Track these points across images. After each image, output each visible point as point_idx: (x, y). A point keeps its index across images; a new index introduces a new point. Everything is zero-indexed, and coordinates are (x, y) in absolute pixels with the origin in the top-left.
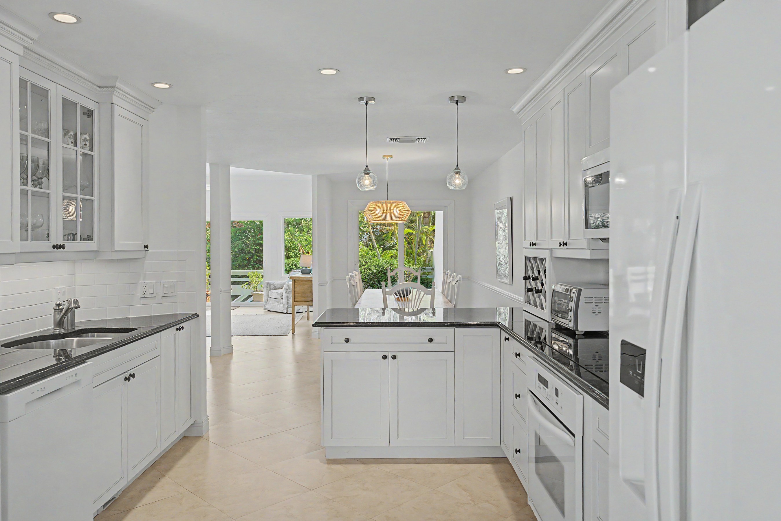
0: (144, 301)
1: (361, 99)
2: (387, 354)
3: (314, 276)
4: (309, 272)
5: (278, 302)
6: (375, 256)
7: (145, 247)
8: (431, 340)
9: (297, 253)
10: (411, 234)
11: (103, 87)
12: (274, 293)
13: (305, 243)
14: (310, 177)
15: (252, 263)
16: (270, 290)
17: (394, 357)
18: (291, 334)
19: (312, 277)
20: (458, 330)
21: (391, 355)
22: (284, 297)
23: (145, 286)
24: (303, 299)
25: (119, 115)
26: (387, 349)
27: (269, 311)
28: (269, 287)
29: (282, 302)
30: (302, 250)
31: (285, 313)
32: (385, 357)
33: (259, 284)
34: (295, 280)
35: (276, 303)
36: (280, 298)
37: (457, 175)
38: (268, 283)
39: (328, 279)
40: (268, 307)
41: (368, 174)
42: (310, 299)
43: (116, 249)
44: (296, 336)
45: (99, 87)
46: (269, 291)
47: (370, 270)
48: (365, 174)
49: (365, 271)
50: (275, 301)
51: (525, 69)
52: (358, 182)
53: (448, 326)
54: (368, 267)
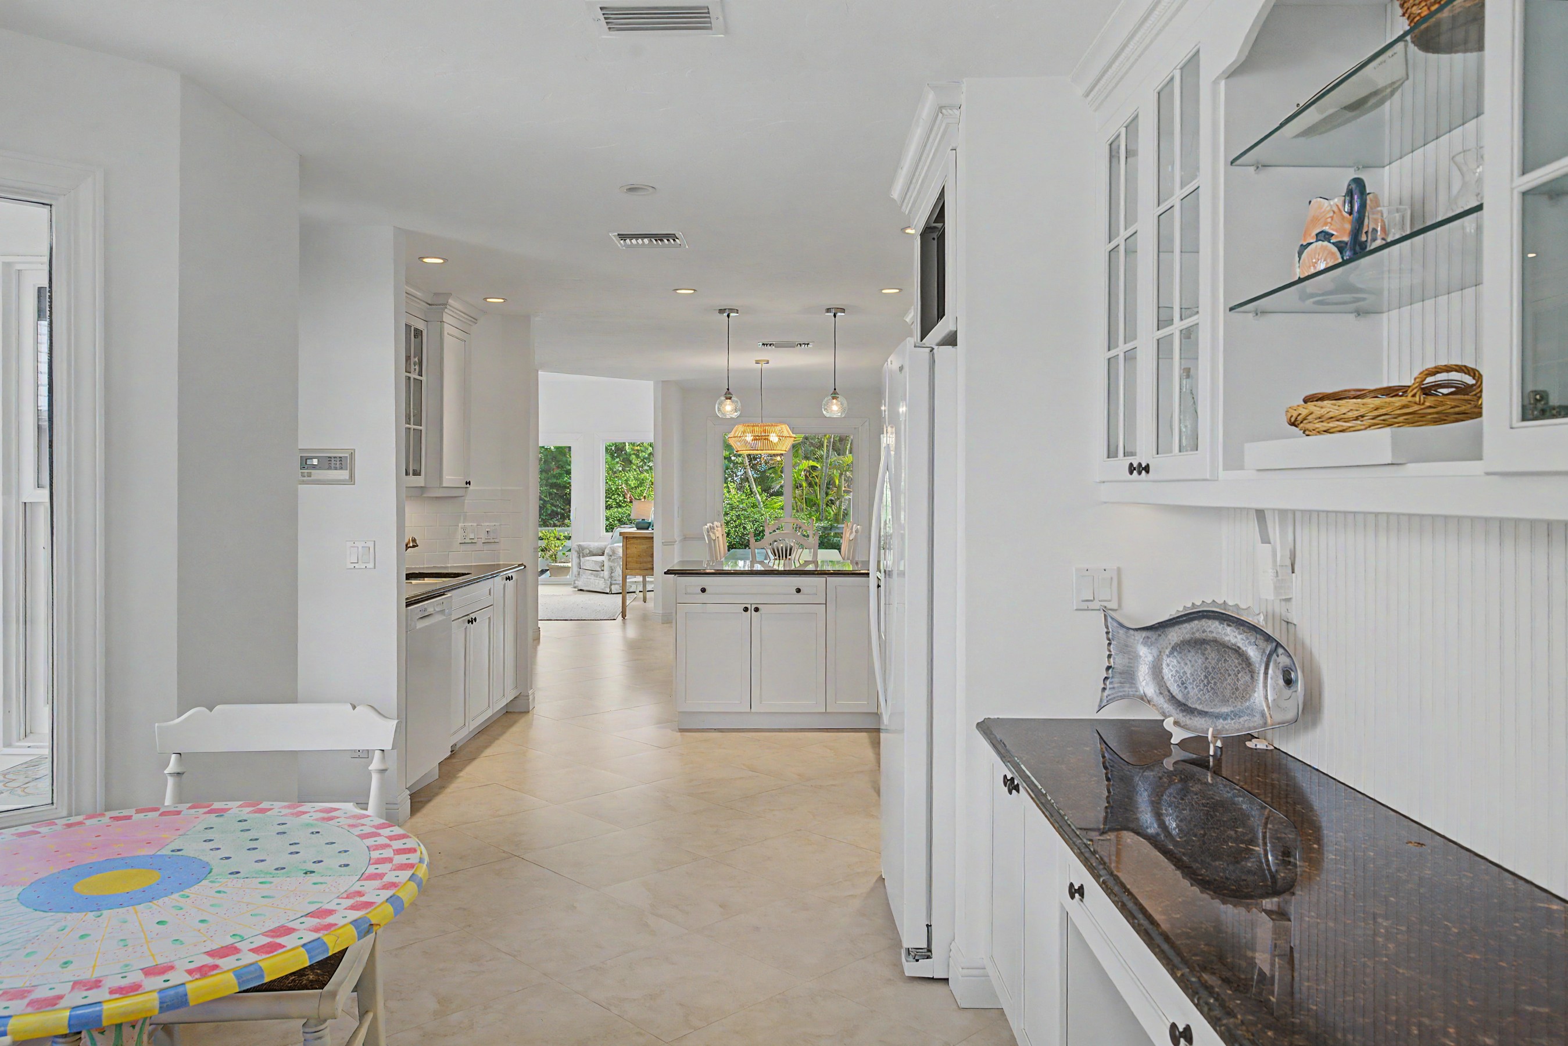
0: (463, 547)
1: (721, 311)
2: (749, 606)
3: (657, 532)
4: (648, 526)
5: (597, 576)
6: (754, 506)
7: (467, 483)
8: (798, 591)
9: (620, 501)
10: (814, 468)
11: (433, 305)
12: (590, 562)
13: (634, 484)
14: (652, 383)
15: (544, 518)
16: (584, 556)
17: (757, 610)
18: (620, 617)
19: (653, 533)
20: (830, 579)
21: (754, 606)
22: (606, 568)
23: (464, 529)
24: (638, 566)
25: (448, 334)
26: (750, 601)
27: (581, 590)
28: (582, 552)
29: (602, 575)
30: (629, 495)
31: (607, 593)
32: (746, 609)
33: (561, 551)
34: (626, 538)
35: (593, 577)
36: (600, 569)
37: (834, 401)
38: (579, 546)
39: (677, 536)
40: (580, 584)
41: (730, 398)
42: (650, 566)
43: (444, 485)
44: (628, 622)
45: (429, 305)
46: (581, 559)
47: (744, 528)
48: (727, 399)
49: (735, 531)
50: (592, 574)
51: (901, 290)
52: (718, 408)
53: (818, 574)
54: (740, 525)
